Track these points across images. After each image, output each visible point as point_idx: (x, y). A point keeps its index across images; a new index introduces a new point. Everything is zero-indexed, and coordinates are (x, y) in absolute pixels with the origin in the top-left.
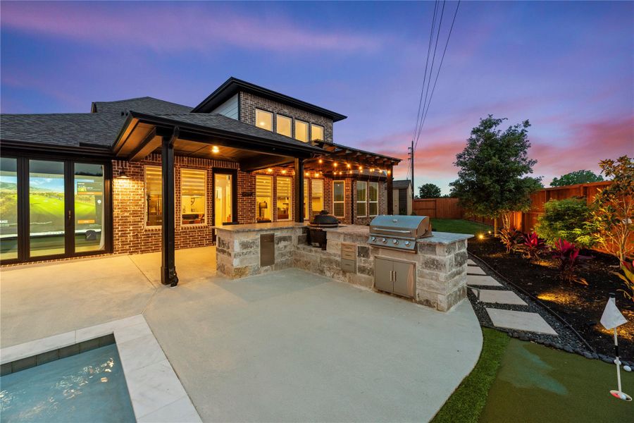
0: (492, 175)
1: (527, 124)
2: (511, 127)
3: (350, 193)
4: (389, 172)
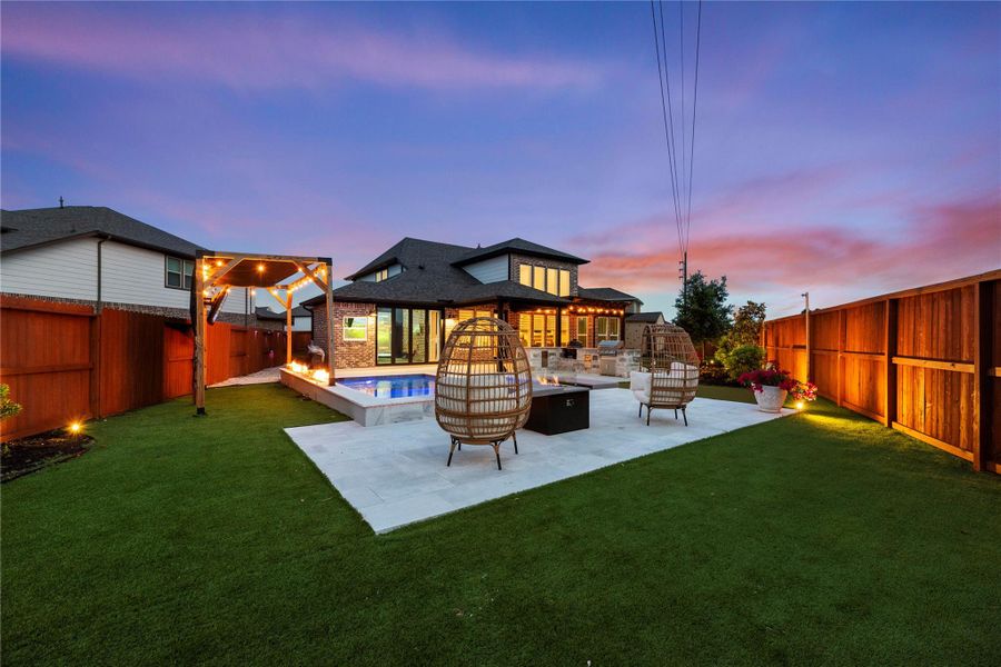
2: (713, 281)
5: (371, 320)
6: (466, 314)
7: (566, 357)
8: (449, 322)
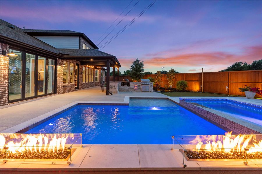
3: (100, 74)
6: (66, 63)
7: (124, 86)
8: (59, 68)
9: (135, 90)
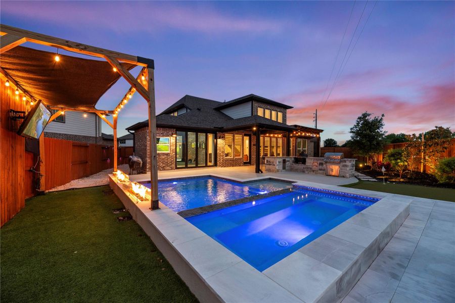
0: (366, 138)
1: (383, 115)
2: (375, 117)
3: (294, 144)
4: (318, 136)
5: (172, 139)
6: (229, 136)
7: (297, 163)
8: (220, 141)
9: (313, 171)
